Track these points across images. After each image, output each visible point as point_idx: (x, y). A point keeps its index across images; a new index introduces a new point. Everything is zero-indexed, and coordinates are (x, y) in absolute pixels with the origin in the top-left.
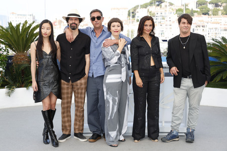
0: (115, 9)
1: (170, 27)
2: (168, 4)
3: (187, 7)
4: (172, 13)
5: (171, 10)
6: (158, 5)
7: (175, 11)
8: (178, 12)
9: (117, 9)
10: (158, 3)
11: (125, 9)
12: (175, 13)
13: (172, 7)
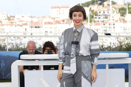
0: (55, 8)
1: (114, 26)
2: (110, 3)
3: (129, 6)
4: (115, 12)
5: (114, 9)
6: (100, 4)
7: (118, 10)
8: (121, 11)
9: (58, 7)
10: (100, 2)
11: (66, 8)
12: (118, 12)
13: (115, 6)
